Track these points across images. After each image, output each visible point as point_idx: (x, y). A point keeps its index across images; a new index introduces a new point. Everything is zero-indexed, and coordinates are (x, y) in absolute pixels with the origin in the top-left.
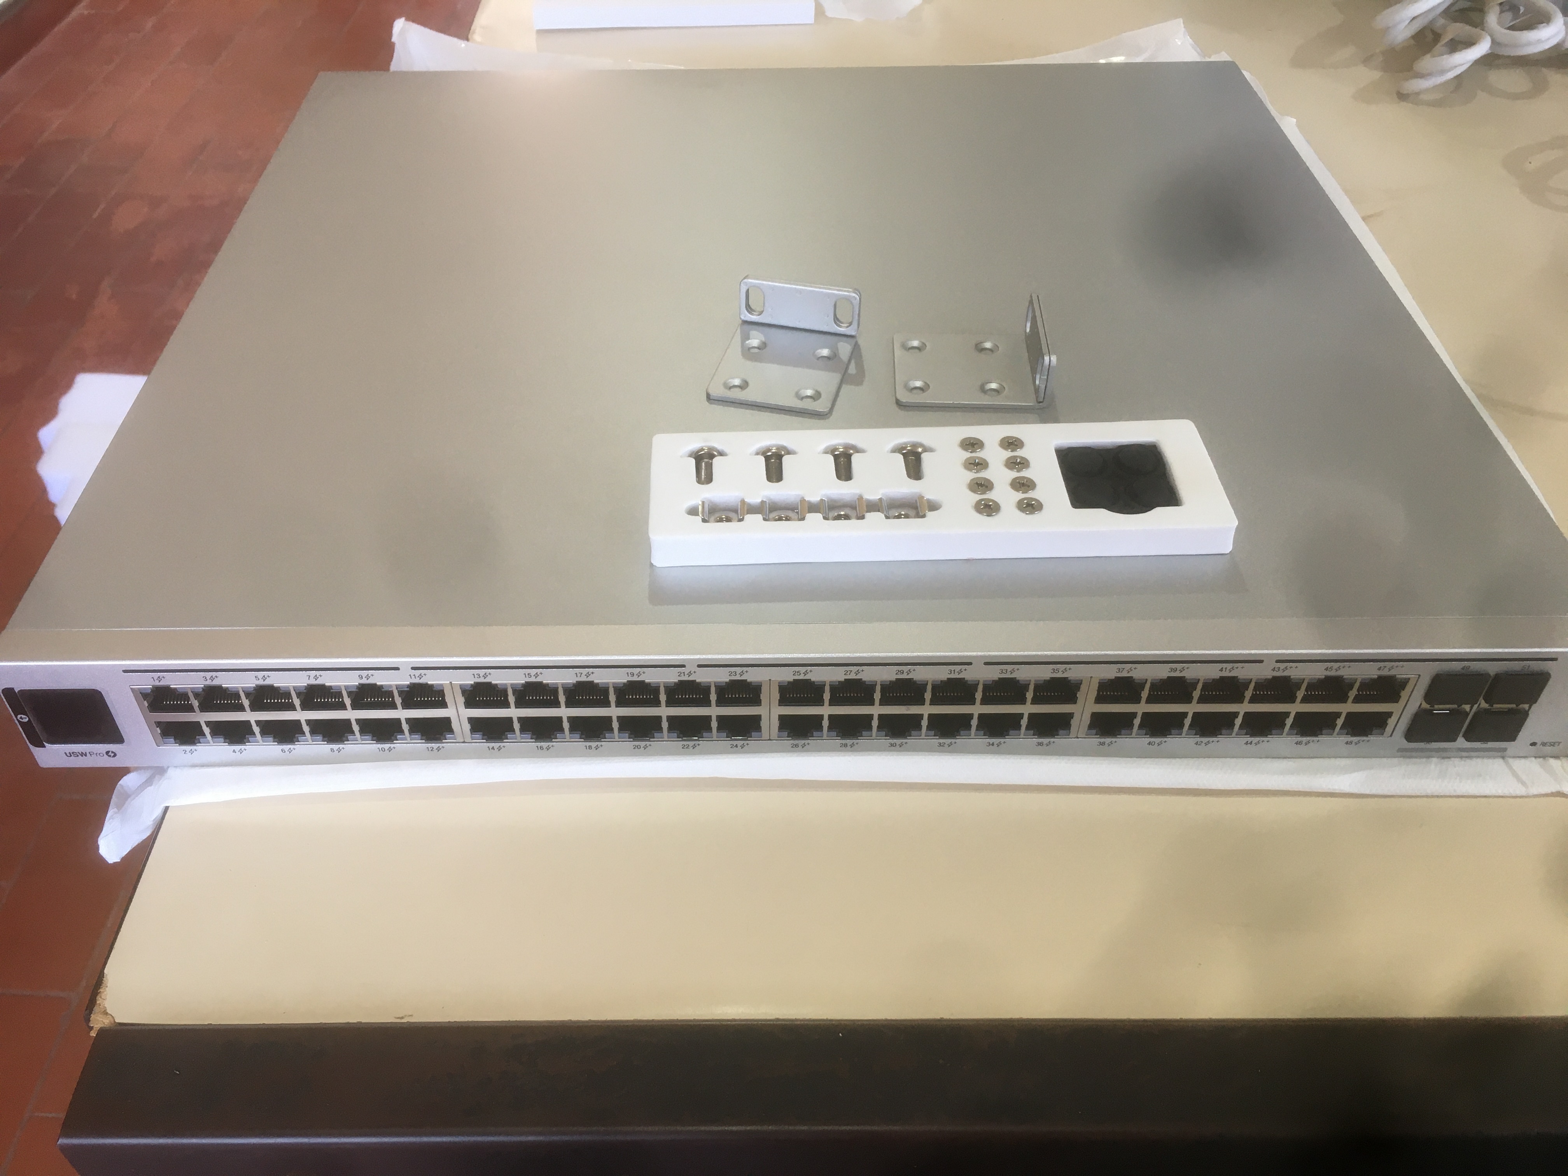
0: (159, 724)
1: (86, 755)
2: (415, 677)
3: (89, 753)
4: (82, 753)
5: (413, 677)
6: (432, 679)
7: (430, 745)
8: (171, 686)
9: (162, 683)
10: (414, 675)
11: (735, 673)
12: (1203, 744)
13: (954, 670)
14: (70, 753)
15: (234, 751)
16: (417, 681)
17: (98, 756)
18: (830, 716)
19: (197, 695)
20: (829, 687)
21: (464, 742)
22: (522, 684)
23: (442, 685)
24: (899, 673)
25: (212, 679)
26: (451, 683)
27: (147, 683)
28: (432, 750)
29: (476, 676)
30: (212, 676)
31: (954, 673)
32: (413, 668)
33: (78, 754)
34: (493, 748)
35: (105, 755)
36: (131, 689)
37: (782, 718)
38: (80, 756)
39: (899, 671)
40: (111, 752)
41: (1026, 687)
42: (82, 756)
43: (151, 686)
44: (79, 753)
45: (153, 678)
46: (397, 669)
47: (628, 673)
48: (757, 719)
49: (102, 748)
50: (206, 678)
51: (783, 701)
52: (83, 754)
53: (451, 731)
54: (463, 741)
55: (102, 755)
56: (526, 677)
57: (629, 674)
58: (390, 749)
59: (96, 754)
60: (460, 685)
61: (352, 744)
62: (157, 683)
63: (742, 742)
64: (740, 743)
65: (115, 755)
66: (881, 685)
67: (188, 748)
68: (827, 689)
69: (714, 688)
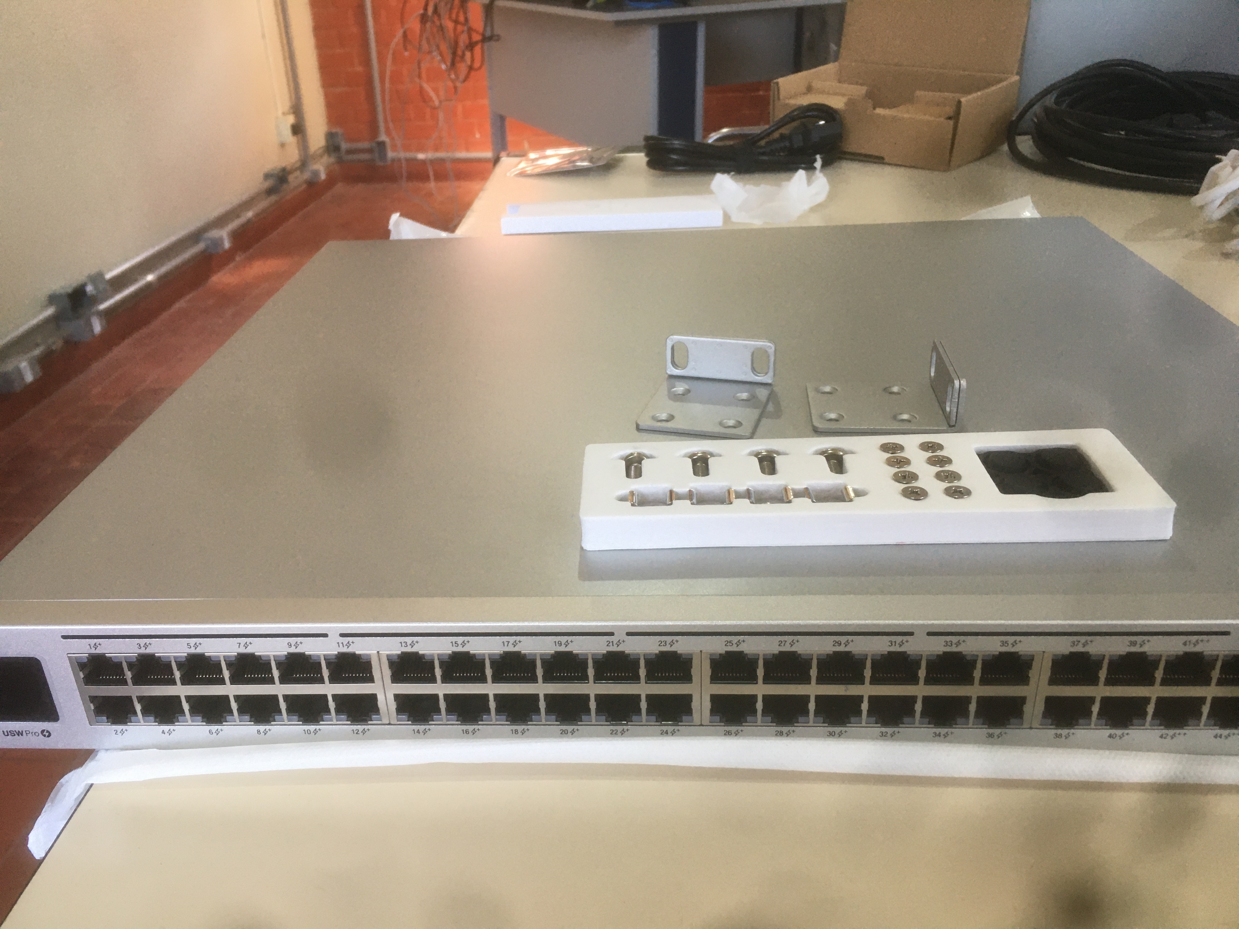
0: (93, 699)
1: (22, 735)
2: (343, 645)
3: (26, 731)
4: (19, 731)
5: (341, 645)
6: (360, 647)
7: (355, 727)
8: (106, 655)
9: (99, 651)
10: (342, 643)
11: (666, 643)
12: (1169, 737)
13: (895, 642)
14: (7, 731)
15: (163, 732)
16: (345, 650)
17: (34, 735)
18: (765, 697)
19: (131, 666)
20: (763, 661)
21: (389, 724)
22: (450, 655)
23: (369, 655)
24: (837, 644)
25: (146, 646)
26: (378, 652)
27: (83, 649)
28: (357, 733)
29: (403, 644)
30: (146, 643)
31: (895, 645)
32: (342, 635)
33: (15, 733)
34: (418, 732)
35: (40, 735)
36: (68, 657)
37: (715, 699)
38: (17, 736)
39: (836, 642)
40: (46, 731)
41: (972, 664)
42: (19, 735)
43: (87, 655)
44: (16, 731)
45: (89, 645)
46: (325, 635)
47: (555, 642)
48: (687, 699)
49: (38, 726)
50: (140, 646)
51: (715, 678)
52: (20, 733)
53: (376, 710)
54: (388, 722)
55: (37, 734)
56: (453, 646)
57: (557, 643)
58: (315, 731)
59: (32, 733)
60: (387, 655)
61: (278, 725)
62: (93, 651)
63: (673, 728)
64: (670, 729)
65: (49, 736)
66: (817, 659)
67: (119, 728)
68: (761, 663)
69: (644, 661)
